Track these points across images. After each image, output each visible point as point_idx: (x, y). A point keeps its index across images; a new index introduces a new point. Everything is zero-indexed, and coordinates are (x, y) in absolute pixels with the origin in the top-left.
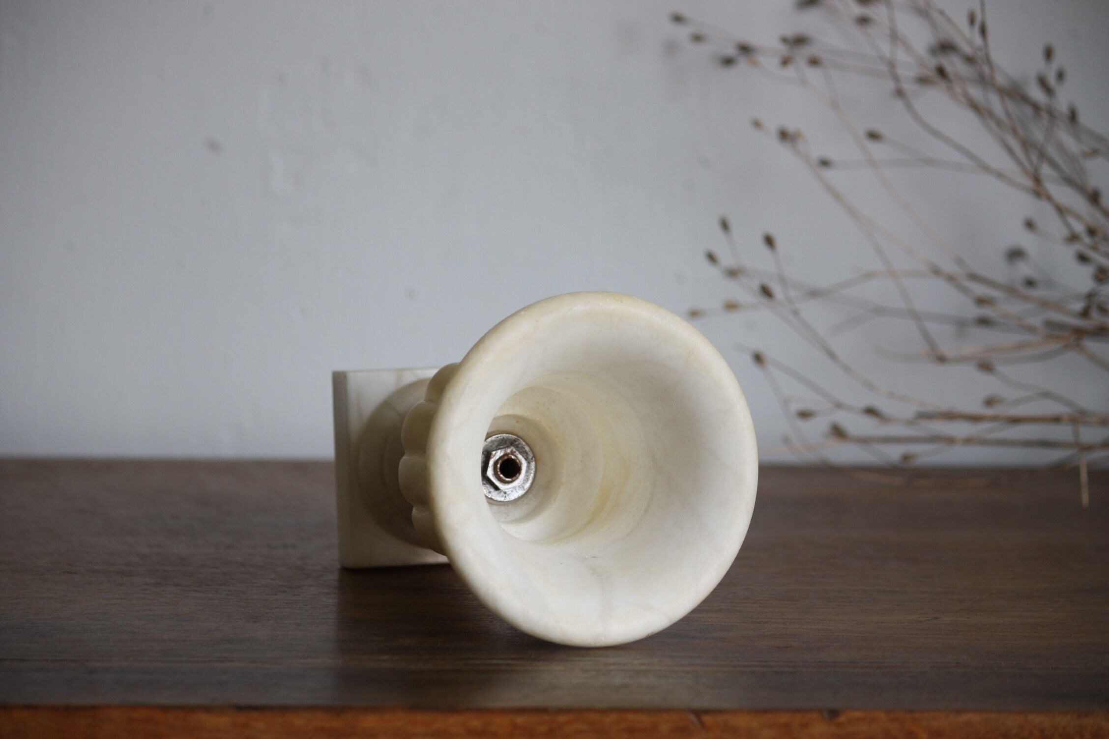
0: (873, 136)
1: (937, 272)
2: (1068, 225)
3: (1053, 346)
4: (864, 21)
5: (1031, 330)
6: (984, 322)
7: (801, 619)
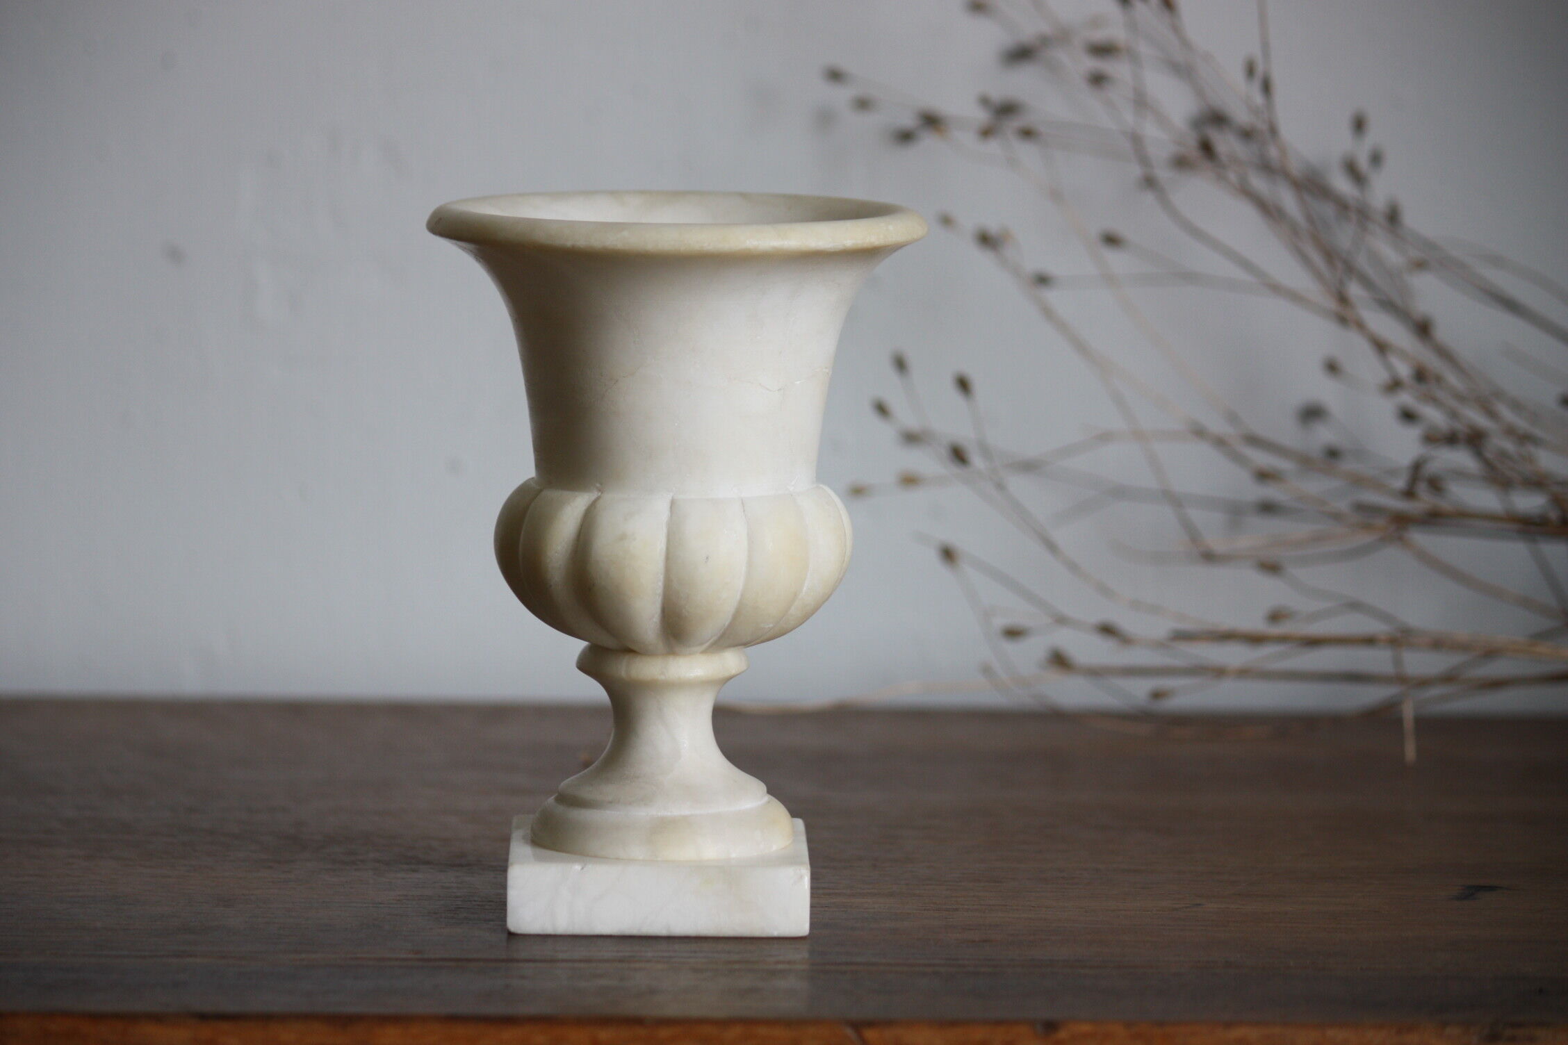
0: (1111, 240)
1: (1199, 432)
2: (1389, 367)
3: (1365, 538)
4: (1098, 80)
5: (1337, 517)
6: (1268, 508)
7: (1006, 905)
